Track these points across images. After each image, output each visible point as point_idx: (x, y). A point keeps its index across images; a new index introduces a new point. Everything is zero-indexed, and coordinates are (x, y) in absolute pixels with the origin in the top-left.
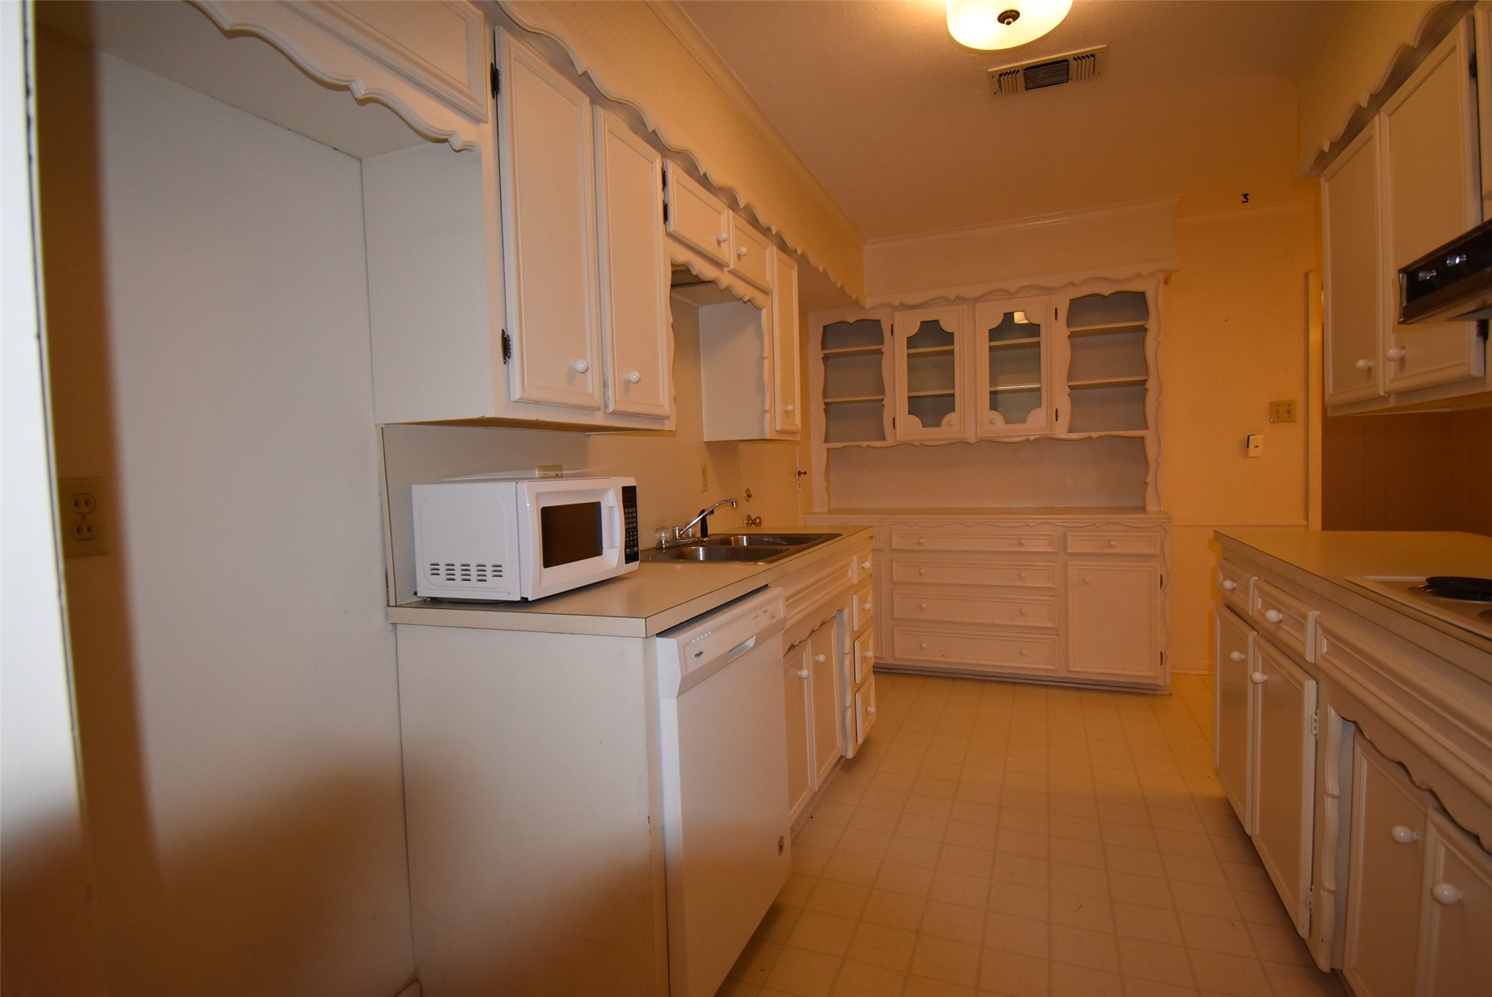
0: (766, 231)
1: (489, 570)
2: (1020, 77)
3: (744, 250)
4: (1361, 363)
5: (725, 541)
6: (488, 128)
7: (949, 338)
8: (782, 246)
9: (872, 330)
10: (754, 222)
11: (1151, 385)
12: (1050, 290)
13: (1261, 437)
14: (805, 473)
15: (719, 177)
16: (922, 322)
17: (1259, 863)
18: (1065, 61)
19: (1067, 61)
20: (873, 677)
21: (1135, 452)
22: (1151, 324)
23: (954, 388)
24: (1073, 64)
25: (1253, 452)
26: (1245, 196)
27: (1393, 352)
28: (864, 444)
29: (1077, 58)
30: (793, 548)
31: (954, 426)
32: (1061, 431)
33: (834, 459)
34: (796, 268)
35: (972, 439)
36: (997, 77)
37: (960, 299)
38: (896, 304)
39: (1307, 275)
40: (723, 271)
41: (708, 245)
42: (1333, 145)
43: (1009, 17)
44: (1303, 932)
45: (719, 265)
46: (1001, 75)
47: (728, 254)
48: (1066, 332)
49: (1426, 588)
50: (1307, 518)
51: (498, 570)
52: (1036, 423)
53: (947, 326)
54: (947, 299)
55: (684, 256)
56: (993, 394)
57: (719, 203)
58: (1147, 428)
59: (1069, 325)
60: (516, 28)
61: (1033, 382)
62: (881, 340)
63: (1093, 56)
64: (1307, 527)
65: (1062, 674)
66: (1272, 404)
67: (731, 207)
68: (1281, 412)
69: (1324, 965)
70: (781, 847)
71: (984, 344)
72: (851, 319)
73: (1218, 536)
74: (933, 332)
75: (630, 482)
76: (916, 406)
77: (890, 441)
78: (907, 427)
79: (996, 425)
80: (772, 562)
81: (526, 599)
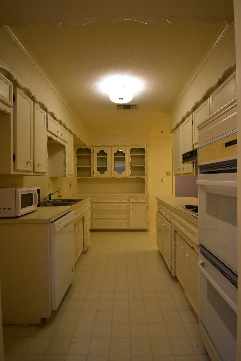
0: (67, 129)
1: (7, 210)
2: (122, 106)
3: (63, 134)
4: (178, 168)
5: (55, 201)
6: (12, 109)
7: (106, 154)
8: (70, 132)
9: (88, 151)
10: (65, 126)
11: (146, 167)
12: (127, 146)
13: (165, 178)
14: (72, 184)
15: (59, 118)
16: (100, 150)
17: (164, 261)
18: (130, 105)
19: (131, 105)
20: (90, 232)
21: (143, 181)
22: (146, 155)
23: (107, 165)
24: (132, 106)
25: (163, 182)
26: (162, 132)
27: (182, 167)
28: (86, 177)
29: (133, 105)
30: (74, 203)
31: (107, 174)
32: (129, 176)
33: (79, 181)
34: (73, 137)
35: (111, 177)
36: (117, 106)
37: (109, 146)
38: (94, 146)
39: (172, 148)
40: (58, 138)
41: (55, 133)
42: (174, 128)
43: (121, 99)
44: (170, 270)
45: (57, 137)
46: (119, 105)
47: (59, 135)
48: (130, 155)
49: (185, 207)
50: (173, 194)
51: (9, 210)
52: (124, 174)
53: (105, 151)
54: (105, 146)
55: (50, 135)
56: (115, 167)
57: (58, 123)
58: (145, 176)
59: (130, 154)
60: (19, 87)
61: (123, 165)
62: (91, 153)
63: (136, 105)
64: (173, 196)
65: (129, 229)
66: (167, 172)
67: (60, 124)
68: (168, 174)
69: (174, 276)
70: (73, 270)
71: (113, 156)
72: (84, 148)
73: (157, 199)
74: (102, 152)
75: (39, 188)
76: (98, 169)
77: (92, 177)
78: (96, 174)
79: (116, 175)
80: (71, 206)
81: (17, 216)
